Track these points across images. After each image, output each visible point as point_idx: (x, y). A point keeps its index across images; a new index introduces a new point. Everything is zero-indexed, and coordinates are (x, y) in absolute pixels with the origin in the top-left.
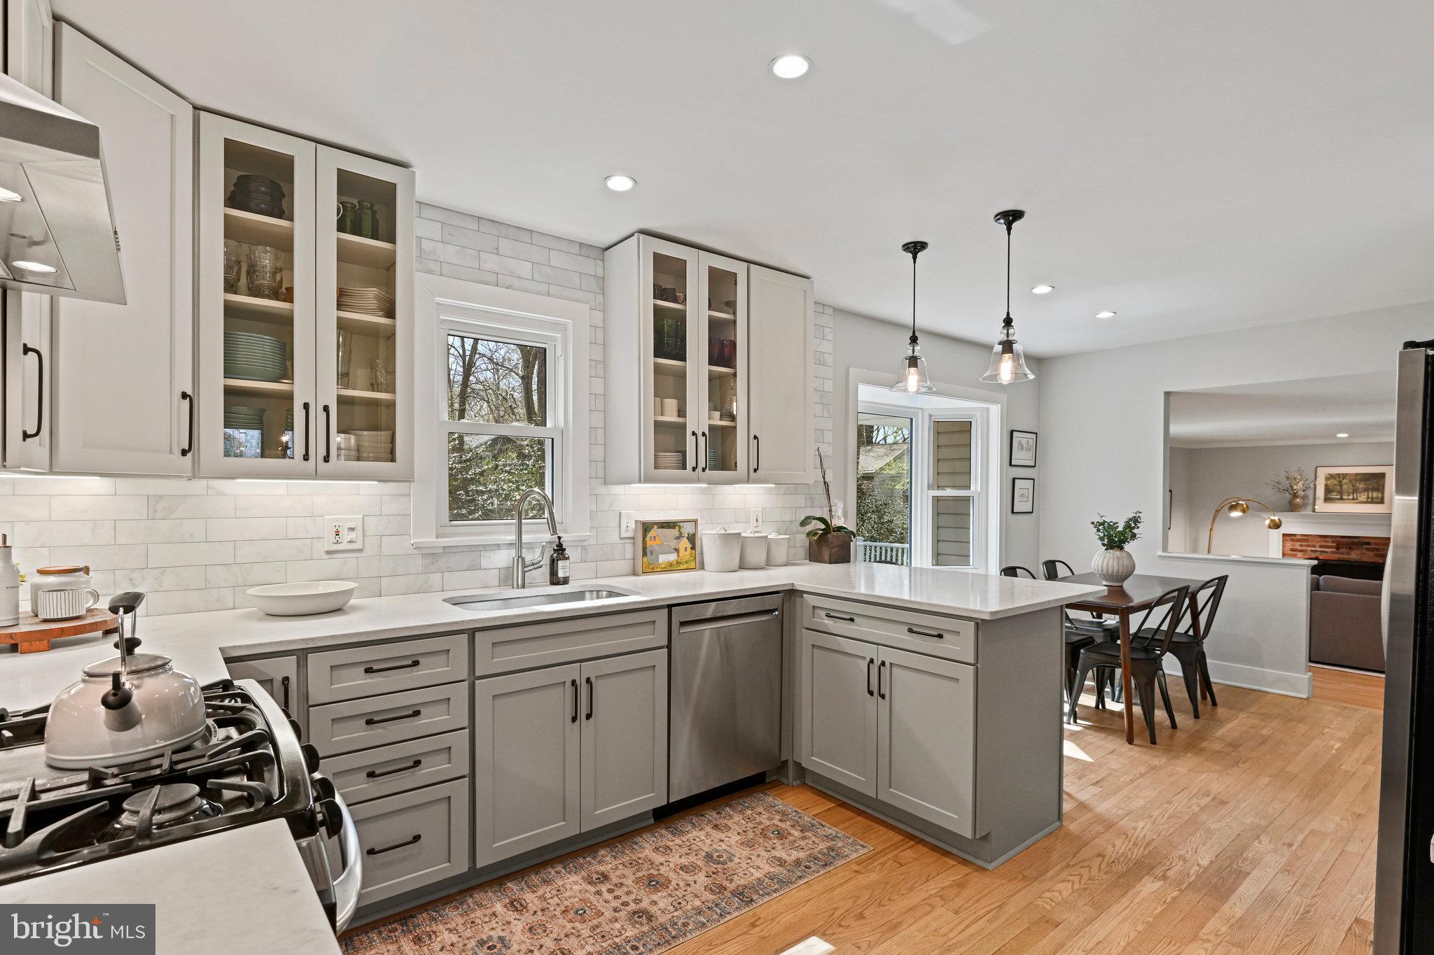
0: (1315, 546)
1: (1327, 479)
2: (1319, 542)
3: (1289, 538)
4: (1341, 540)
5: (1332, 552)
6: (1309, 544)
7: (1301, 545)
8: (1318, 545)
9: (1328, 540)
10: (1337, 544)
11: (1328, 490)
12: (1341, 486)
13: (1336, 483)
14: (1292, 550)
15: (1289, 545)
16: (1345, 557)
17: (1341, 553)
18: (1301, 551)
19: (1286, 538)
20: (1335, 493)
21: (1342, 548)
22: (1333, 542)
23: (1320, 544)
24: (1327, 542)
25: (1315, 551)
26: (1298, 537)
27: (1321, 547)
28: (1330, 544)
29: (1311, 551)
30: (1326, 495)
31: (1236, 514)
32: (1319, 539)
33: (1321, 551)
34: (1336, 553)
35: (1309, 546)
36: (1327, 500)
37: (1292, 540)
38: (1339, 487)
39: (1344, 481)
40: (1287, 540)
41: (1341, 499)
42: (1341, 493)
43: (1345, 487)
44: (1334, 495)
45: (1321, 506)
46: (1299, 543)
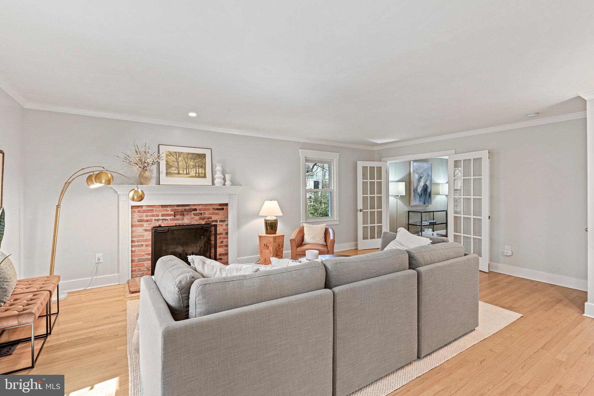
0: (158, 216)
1: (167, 156)
2: (161, 211)
3: (137, 210)
4: (177, 208)
5: (171, 220)
6: (154, 213)
7: (147, 216)
8: (160, 214)
9: (169, 209)
10: (174, 212)
11: (168, 166)
12: (178, 163)
13: (175, 160)
14: (139, 221)
15: (137, 216)
16: (180, 222)
17: (178, 220)
18: (147, 221)
19: (134, 209)
20: (174, 168)
21: (177, 215)
22: (171, 211)
23: (163, 213)
24: (167, 211)
25: (158, 220)
26: (144, 208)
27: (163, 215)
28: (170, 213)
29: (155, 220)
30: (167, 169)
31: (96, 185)
32: (161, 208)
33: (163, 220)
34: (174, 220)
35: (153, 216)
36: (167, 174)
37: (139, 212)
38: (176, 163)
39: (180, 158)
40: (135, 212)
41: (179, 173)
42: (178, 168)
43: (180, 163)
44: (173, 170)
45: (164, 180)
46: (145, 214)
